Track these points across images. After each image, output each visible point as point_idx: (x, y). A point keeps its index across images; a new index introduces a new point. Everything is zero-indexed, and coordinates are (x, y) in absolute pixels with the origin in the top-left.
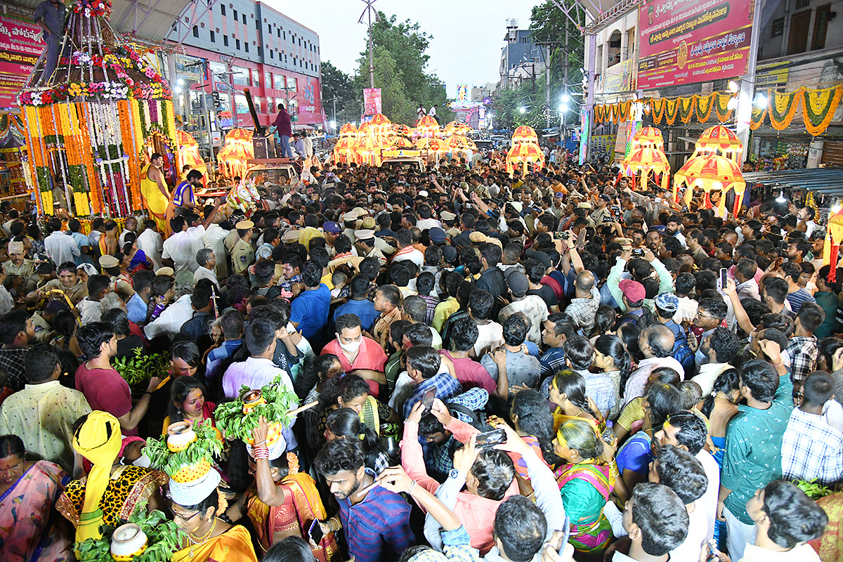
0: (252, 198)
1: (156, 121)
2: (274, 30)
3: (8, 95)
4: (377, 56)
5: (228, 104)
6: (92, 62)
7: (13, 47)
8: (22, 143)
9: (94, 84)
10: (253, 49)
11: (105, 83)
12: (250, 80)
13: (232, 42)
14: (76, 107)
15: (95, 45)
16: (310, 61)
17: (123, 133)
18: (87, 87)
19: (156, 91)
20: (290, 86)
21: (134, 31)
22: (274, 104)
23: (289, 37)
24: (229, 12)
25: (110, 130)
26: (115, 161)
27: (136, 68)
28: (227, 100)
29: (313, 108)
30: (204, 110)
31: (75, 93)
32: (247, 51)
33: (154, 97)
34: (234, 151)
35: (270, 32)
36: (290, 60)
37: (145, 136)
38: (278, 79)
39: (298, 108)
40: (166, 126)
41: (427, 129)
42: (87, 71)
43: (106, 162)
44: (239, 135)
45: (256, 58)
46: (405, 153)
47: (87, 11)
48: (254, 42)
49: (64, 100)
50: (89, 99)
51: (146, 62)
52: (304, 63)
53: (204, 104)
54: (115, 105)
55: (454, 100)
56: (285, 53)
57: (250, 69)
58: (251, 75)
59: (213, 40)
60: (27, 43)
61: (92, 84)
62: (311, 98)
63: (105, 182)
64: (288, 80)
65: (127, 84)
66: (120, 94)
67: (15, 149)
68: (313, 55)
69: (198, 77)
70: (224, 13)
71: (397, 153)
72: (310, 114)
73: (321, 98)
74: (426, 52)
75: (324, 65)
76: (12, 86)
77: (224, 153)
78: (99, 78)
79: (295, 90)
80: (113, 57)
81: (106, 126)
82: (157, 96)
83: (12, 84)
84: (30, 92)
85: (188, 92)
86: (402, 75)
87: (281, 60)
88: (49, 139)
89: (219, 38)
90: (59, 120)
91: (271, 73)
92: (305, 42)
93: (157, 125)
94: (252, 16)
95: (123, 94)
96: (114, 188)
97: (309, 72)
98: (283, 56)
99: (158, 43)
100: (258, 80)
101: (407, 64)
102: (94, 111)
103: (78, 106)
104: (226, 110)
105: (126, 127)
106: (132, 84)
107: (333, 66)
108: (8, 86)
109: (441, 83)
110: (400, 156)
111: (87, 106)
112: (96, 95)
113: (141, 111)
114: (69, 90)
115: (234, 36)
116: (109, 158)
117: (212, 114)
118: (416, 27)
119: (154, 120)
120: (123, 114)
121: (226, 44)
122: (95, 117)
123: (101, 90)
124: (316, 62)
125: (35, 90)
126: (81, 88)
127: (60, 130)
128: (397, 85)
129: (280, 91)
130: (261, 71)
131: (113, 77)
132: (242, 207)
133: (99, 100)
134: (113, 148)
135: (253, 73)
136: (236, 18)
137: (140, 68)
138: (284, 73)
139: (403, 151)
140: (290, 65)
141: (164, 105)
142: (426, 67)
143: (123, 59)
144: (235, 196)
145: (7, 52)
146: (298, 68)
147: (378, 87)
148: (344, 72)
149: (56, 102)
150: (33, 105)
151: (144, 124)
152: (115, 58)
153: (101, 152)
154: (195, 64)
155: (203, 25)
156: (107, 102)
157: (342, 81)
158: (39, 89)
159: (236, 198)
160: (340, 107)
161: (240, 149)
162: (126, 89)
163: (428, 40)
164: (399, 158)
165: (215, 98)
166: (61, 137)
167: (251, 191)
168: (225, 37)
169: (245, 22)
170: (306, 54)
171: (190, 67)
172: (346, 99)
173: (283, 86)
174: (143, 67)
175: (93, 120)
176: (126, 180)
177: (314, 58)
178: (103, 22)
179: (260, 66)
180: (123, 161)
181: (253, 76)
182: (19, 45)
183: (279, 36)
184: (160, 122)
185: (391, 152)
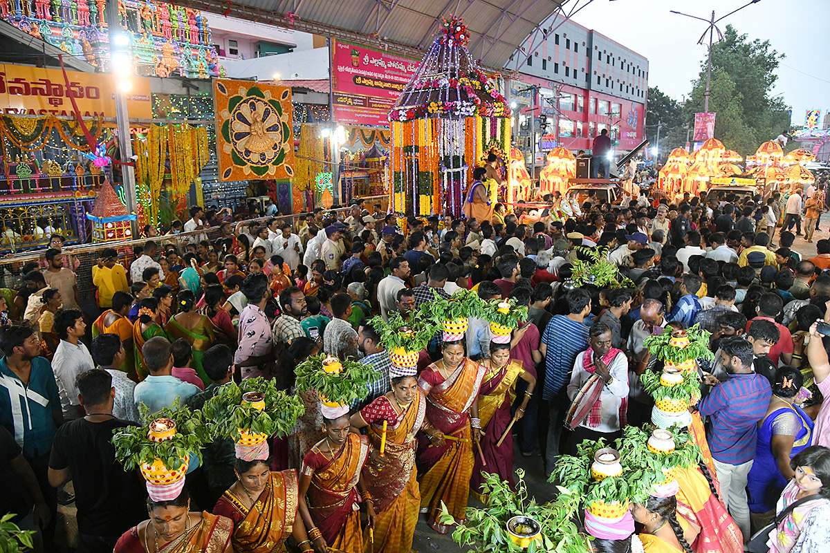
0: (574, 214)
1: (495, 137)
2: (604, 57)
3: (377, 115)
4: (714, 77)
5: (552, 127)
6: (450, 85)
7: (386, 77)
8: (382, 154)
9: (448, 103)
10: (582, 76)
11: (457, 102)
12: (575, 106)
13: (562, 69)
14: (432, 123)
15: (453, 70)
16: (637, 87)
17: (466, 145)
18: (443, 105)
19: (498, 109)
20: (613, 112)
21: (480, 60)
22: (595, 129)
23: (618, 63)
24: (562, 41)
25: (456, 143)
26: (456, 170)
27: (483, 90)
28: (552, 124)
29: (635, 134)
30: (531, 132)
31: (433, 111)
32: (575, 77)
33: (496, 115)
34: (557, 169)
35: (600, 59)
36: (617, 86)
37: (484, 149)
38: (602, 105)
39: (620, 134)
40: (503, 141)
41: (768, 156)
42: (444, 92)
43: (449, 170)
44: (563, 154)
45: (583, 84)
46: (738, 181)
47: (451, 41)
48: (583, 69)
49: (423, 116)
50: (443, 116)
51: (492, 84)
52: (630, 89)
53: (531, 126)
54: (463, 121)
55: (801, 128)
56: (612, 79)
57: (576, 95)
58: (576, 101)
59: (544, 68)
60: (396, 73)
61: (447, 103)
62: (634, 124)
63: (446, 187)
64: (613, 106)
65: (475, 103)
66: (468, 111)
67: (376, 159)
68: (641, 81)
69: (528, 101)
70: (557, 42)
71: (728, 181)
72: (631, 140)
73: (645, 124)
74: (775, 72)
75: (650, 91)
76: (381, 108)
77: (547, 171)
78: (453, 97)
79: (618, 115)
80: (466, 80)
81: (453, 139)
82: (498, 115)
83: (381, 106)
84: (399, 110)
85: (518, 115)
86: (741, 99)
87: (607, 86)
88: (408, 149)
89: (550, 65)
90: (417, 132)
91: (597, 99)
92: (634, 68)
93: (495, 140)
94: (584, 44)
95: (471, 111)
96: (453, 194)
97: (635, 97)
98: (610, 82)
99: (499, 70)
100: (582, 106)
101: (749, 87)
102: (446, 126)
103: (434, 121)
104: (549, 133)
105: (469, 141)
106: (479, 103)
107: (661, 91)
108: (378, 108)
109: (786, 109)
110: (732, 185)
111: (440, 122)
112: (449, 112)
113: (484, 127)
114: (429, 108)
115: (564, 63)
116: (452, 167)
117: (537, 135)
118: (766, 44)
119: (493, 135)
120: (469, 129)
121: (556, 71)
122: (446, 131)
123: (454, 109)
124: (643, 88)
125: (402, 108)
126: (438, 107)
127: (417, 141)
128: (734, 109)
129: (603, 116)
130: (586, 97)
131: (465, 97)
132: (563, 220)
133: (450, 116)
134: (456, 158)
135: (579, 98)
136: (568, 47)
137: (487, 89)
138: (609, 99)
139: (736, 179)
140: (616, 91)
141: (503, 123)
142: (772, 89)
143: (474, 82)
144: (558, 209)
145: (382, 81)
146: (624, 94)
147: (711, 111)
148: (672, 98)
149: (417, 118)
150: (399, 121)
151: (484, 139)
152: (467, 81)
153: (446, 161)
154: (528, 90)
155: (537, 54)
156: (457, 118)
157: (669, 108)
158: (406, 107)
159: (558, 212)
160: (663, 133)
161: (563, 168)
162: (474, 108)
163: (778, 60)
164: (730, 186)
165: (542, 121)
166: (417, 148)
167: (574, 206)
168: (556, 65)
169: (576, 50)
170: (633, 79)
171: (522, 92)
172: (671, 125)
173: (607, 111)
174: (490, 89)
175: (444, 134)
176: (463, 187)
177: (641, 84)
178: (462, 52)
179: (586, 92)
180: (463, 171)
181: (578, 102)
182: (391, 75)
183: (608, 62)
184: (498, 138)
185: (721, 179)
